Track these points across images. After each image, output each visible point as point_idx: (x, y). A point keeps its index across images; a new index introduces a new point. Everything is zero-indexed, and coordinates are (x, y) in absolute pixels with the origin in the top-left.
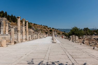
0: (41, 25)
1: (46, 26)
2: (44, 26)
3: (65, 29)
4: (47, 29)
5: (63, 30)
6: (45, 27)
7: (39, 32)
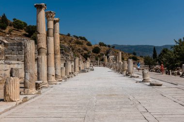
0: (69, 35)
1: (81, 38)
2: (77, 38)
3: (132, 47)
4: (85, 45)
5: (126, 50)
6: (80, 40)
7: (68, 56)
